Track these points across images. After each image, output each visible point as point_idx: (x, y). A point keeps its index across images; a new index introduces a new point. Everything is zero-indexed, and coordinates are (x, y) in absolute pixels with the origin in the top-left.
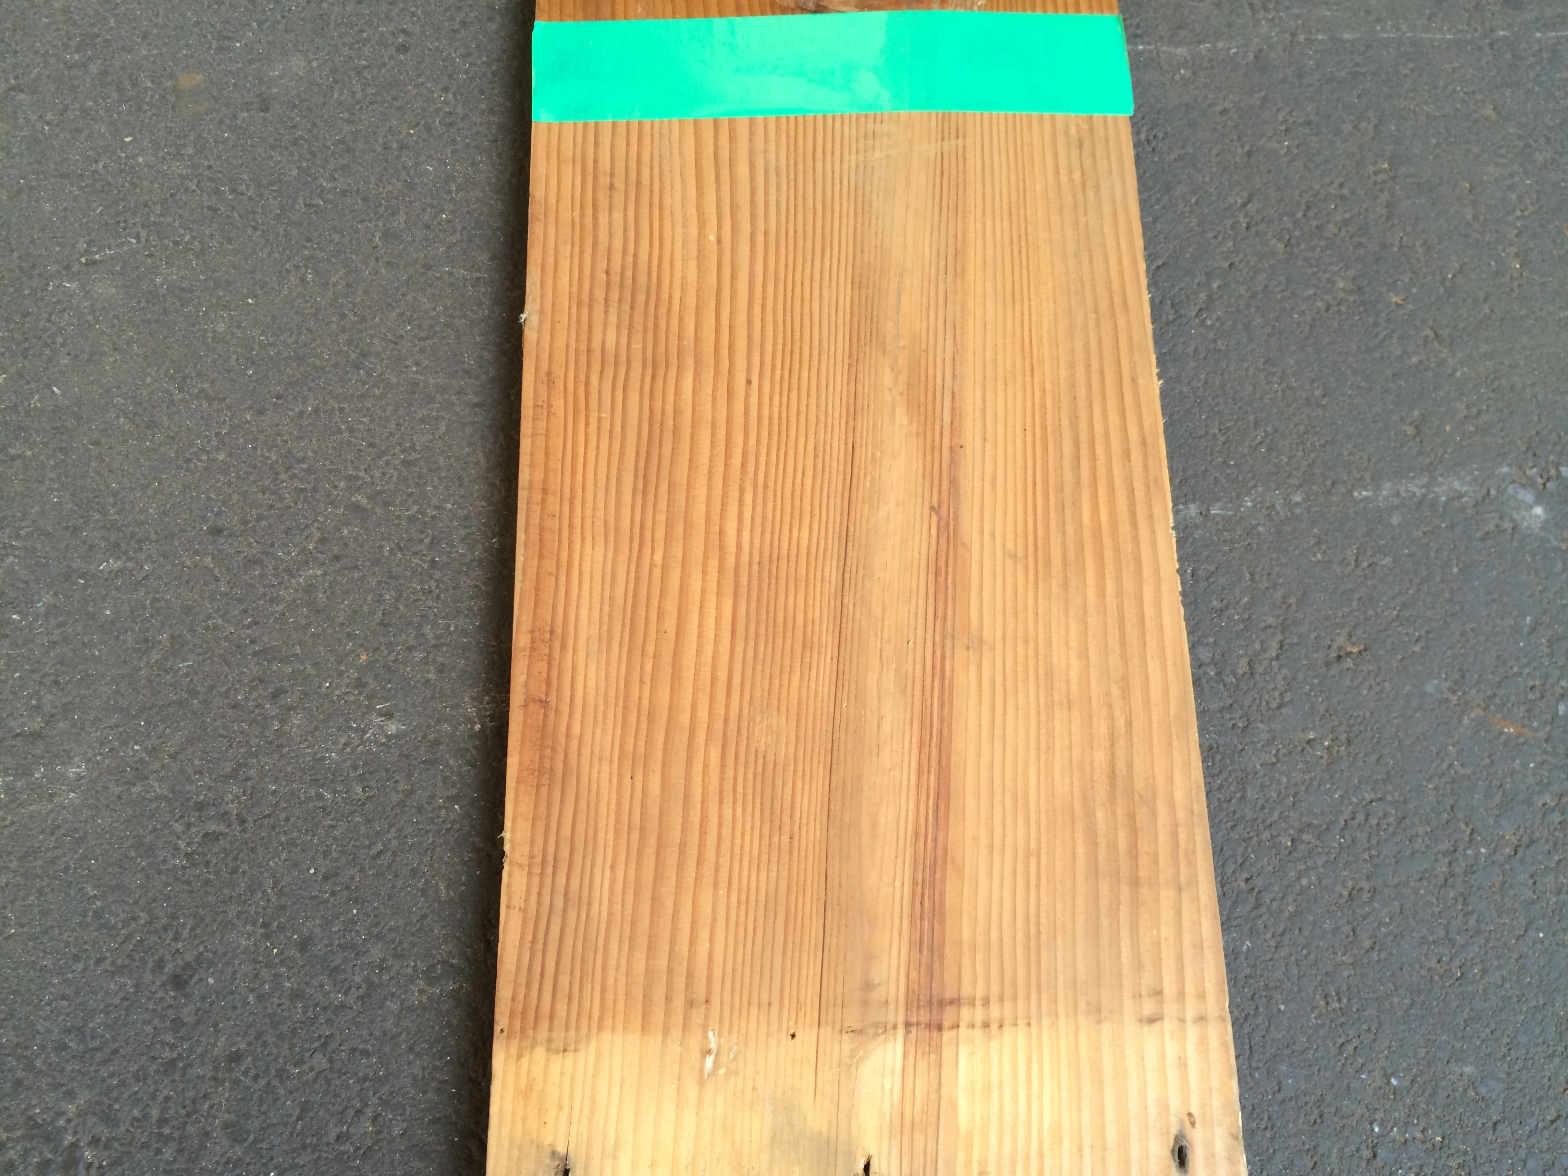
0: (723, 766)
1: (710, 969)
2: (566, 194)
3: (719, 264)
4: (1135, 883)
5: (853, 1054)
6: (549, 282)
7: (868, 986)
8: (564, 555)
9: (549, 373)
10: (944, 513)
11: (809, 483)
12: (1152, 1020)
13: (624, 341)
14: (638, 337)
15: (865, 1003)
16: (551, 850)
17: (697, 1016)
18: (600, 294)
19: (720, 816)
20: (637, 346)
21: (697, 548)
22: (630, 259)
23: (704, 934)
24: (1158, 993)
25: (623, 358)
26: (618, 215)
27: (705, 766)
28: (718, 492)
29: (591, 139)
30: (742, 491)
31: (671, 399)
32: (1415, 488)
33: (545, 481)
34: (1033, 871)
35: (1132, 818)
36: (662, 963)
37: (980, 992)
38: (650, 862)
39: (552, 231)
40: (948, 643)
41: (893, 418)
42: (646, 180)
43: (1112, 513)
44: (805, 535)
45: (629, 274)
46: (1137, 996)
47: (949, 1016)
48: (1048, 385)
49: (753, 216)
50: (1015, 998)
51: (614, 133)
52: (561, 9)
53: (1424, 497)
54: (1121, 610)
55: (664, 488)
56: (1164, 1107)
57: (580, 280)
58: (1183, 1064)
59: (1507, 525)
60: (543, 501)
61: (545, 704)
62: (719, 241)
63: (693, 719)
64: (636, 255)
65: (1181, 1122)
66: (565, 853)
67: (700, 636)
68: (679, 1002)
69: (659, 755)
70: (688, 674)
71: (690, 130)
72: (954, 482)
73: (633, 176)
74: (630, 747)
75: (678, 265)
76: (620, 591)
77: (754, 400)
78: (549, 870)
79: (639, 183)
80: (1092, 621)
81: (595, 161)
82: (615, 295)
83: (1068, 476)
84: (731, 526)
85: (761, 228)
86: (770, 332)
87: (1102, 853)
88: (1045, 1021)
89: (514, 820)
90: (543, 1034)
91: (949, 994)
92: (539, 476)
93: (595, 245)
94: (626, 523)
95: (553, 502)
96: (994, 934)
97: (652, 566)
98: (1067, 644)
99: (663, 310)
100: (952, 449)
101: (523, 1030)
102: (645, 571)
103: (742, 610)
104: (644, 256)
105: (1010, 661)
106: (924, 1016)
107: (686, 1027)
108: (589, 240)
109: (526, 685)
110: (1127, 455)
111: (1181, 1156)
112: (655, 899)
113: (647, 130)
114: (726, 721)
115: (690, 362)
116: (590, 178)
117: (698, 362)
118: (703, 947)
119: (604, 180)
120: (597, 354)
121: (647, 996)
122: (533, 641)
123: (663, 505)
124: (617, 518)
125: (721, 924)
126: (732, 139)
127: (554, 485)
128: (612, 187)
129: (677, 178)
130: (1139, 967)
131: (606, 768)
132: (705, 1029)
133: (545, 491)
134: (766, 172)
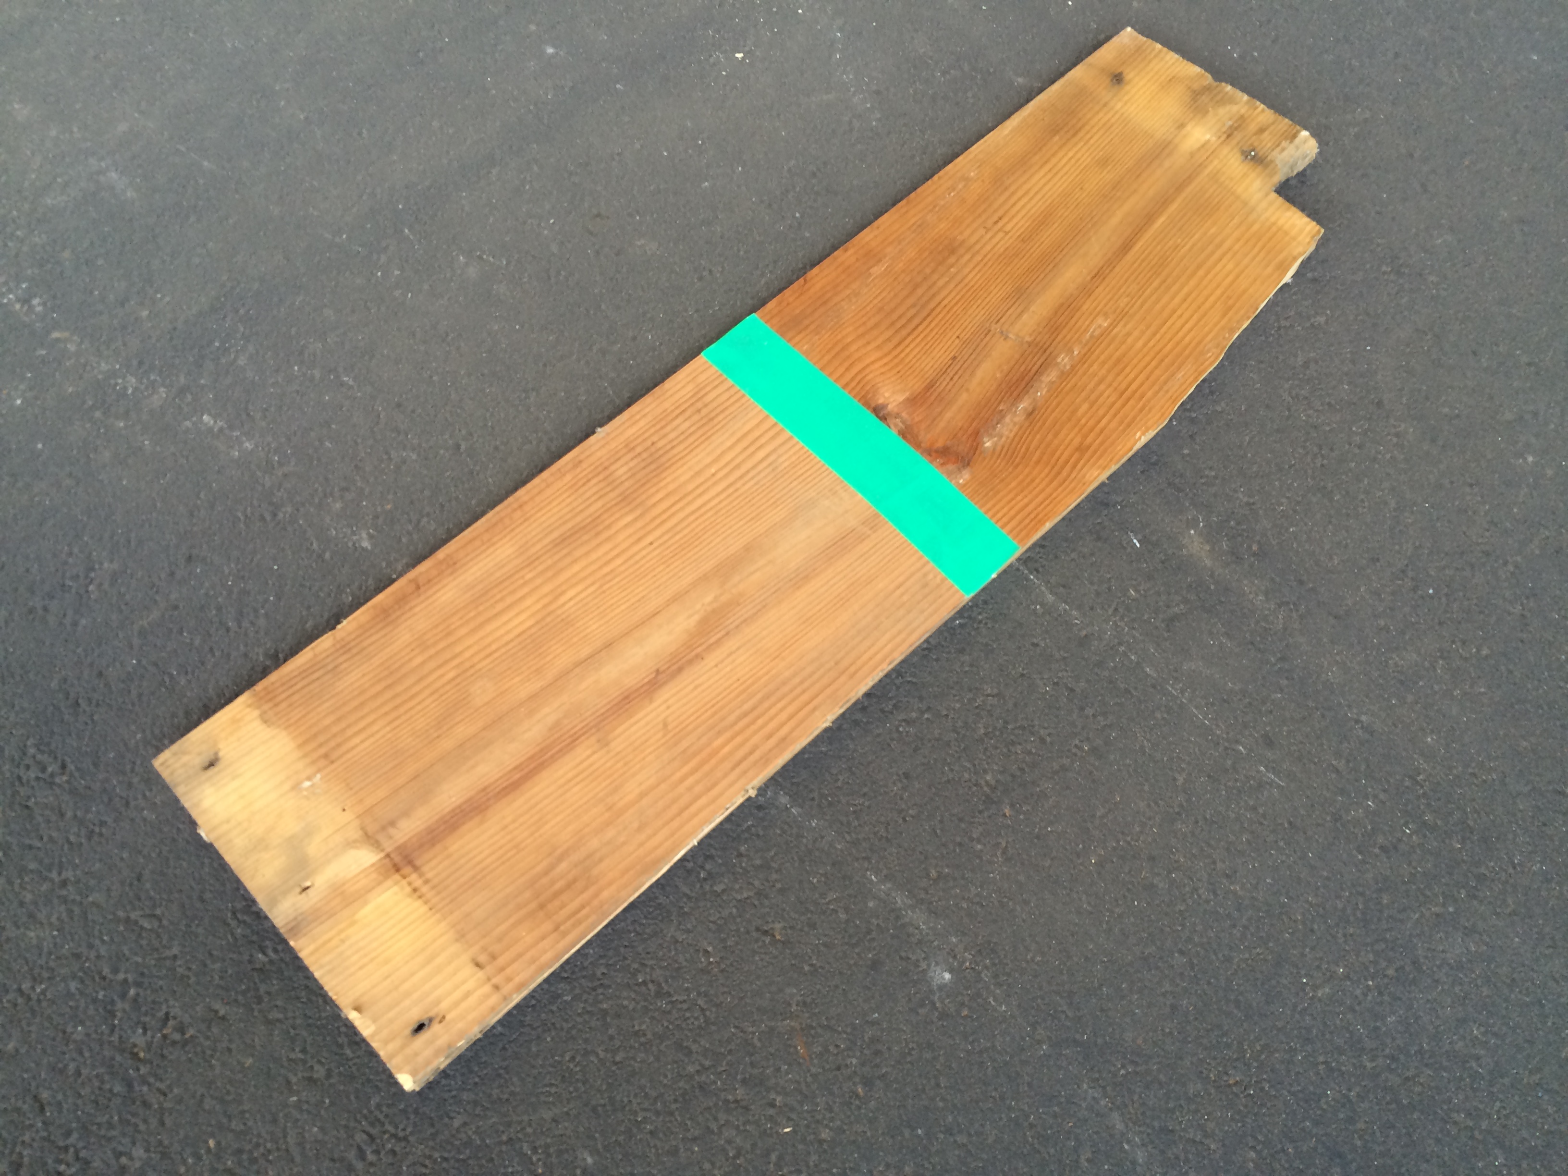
0: (449, 682)
1: (348, 751)
2: (677, 396)
3: (702, 484)
4: (542, 907)
5: (355, 841)
6: (627, 424)
7: (392, 823)
8: (495, 539)
9: (580, 462)
10: (660, 677)
11: (623, 607)
12: (478, 965)
13: (624, 478)
14: (631, 482)
15: (383, 828)
16: (353, 644)
17: (323, 762)
18: (639, 450)
19: (423, 700)
20: (627, 484)
21: (546, 589)
22: (668, 447)
23: (361, 737)
24: (493, 957)
25: (615, 484)
26: (687, 424)
27: (442, 676)
28: (583, 575)
29: (716, 383)
30: (593, 584)
31: (613, 519)
32: (900, 900)
33: (526, 503)
34: (509, 854)
35: (575, 881)
36: (335, 729)
37: (429, 875)
38: (379, 688)
39: (653, 405)
40: (594, 730)
41: (690, 617)
42: (716, 421)
43: (731, 753)
44: (594, 627)
45: (661, 452)
46: (484, 949)
47: (407, 870)
48: (774, 672)
49: (741, 477)
50: (439, 893)
51: (728, 389)
52: (772, 318)
53: (900, 909)
55: (565, 552)
56: (438, 1002)
57: (638, 437)
58: (468, 997)
59: (924, 965)
60: (515, 510)
61: (418, 587)
62: (713, 475)
63: (461, 652)
64: (673, 447)
65: (437, 1015)
66: (355, 651)
67: (505, 623)
68: (323, 751)
69: (432, 651)
70: (481, 633)
71: (761, 417)
72: (680, 670)
74: (426, 637)
75: (685, 467)
76: (498, 574)
77: (644, 553)
78: (341, 651)
79: (712, 419)
80: (663, 786)
81: (706, 394)
82: (645, 455)
83: (732, 718)
84: (571, 593)
85: (738, 485)
86: (686, 532)
87: (545, 880)
88: (438, 916)
89: (354, 619)
90: (266, 707)
91: (418, 863)
92: (526, 498)
93: (662, 428)
94: (534, 550)
95: (519, 513)
96: (462, 861)
97: (523, 577)
98: (641, 784)
99: (655, 480)
100: (697, 656)
101: (261, 698)
103: (533, 630)
104: (675, 451)
105: (609, 764)
106: (397, 859)
107: (313, 762)
108: (663, 423)
109: (421, 574)
110: (769, 736)
111: (420, 1027)
112: (362, 704)
113: (743, 401)
114: (472, 667)
115: (638, 512)
116: (695, 398)
117: (642, 515)
118: (356, 740)
119: (699, 405)
120: (607, 472)
121: (315, 736)
122: (444, 559)
123: (556, 557)
124: (533, 545)
125: (372, 740)
126: (773, 438)
128: (699, 411)
130: (499, 940)
131: (409, 635)
132: (319, 771)
133: (521, 506)
134: (770, 465)
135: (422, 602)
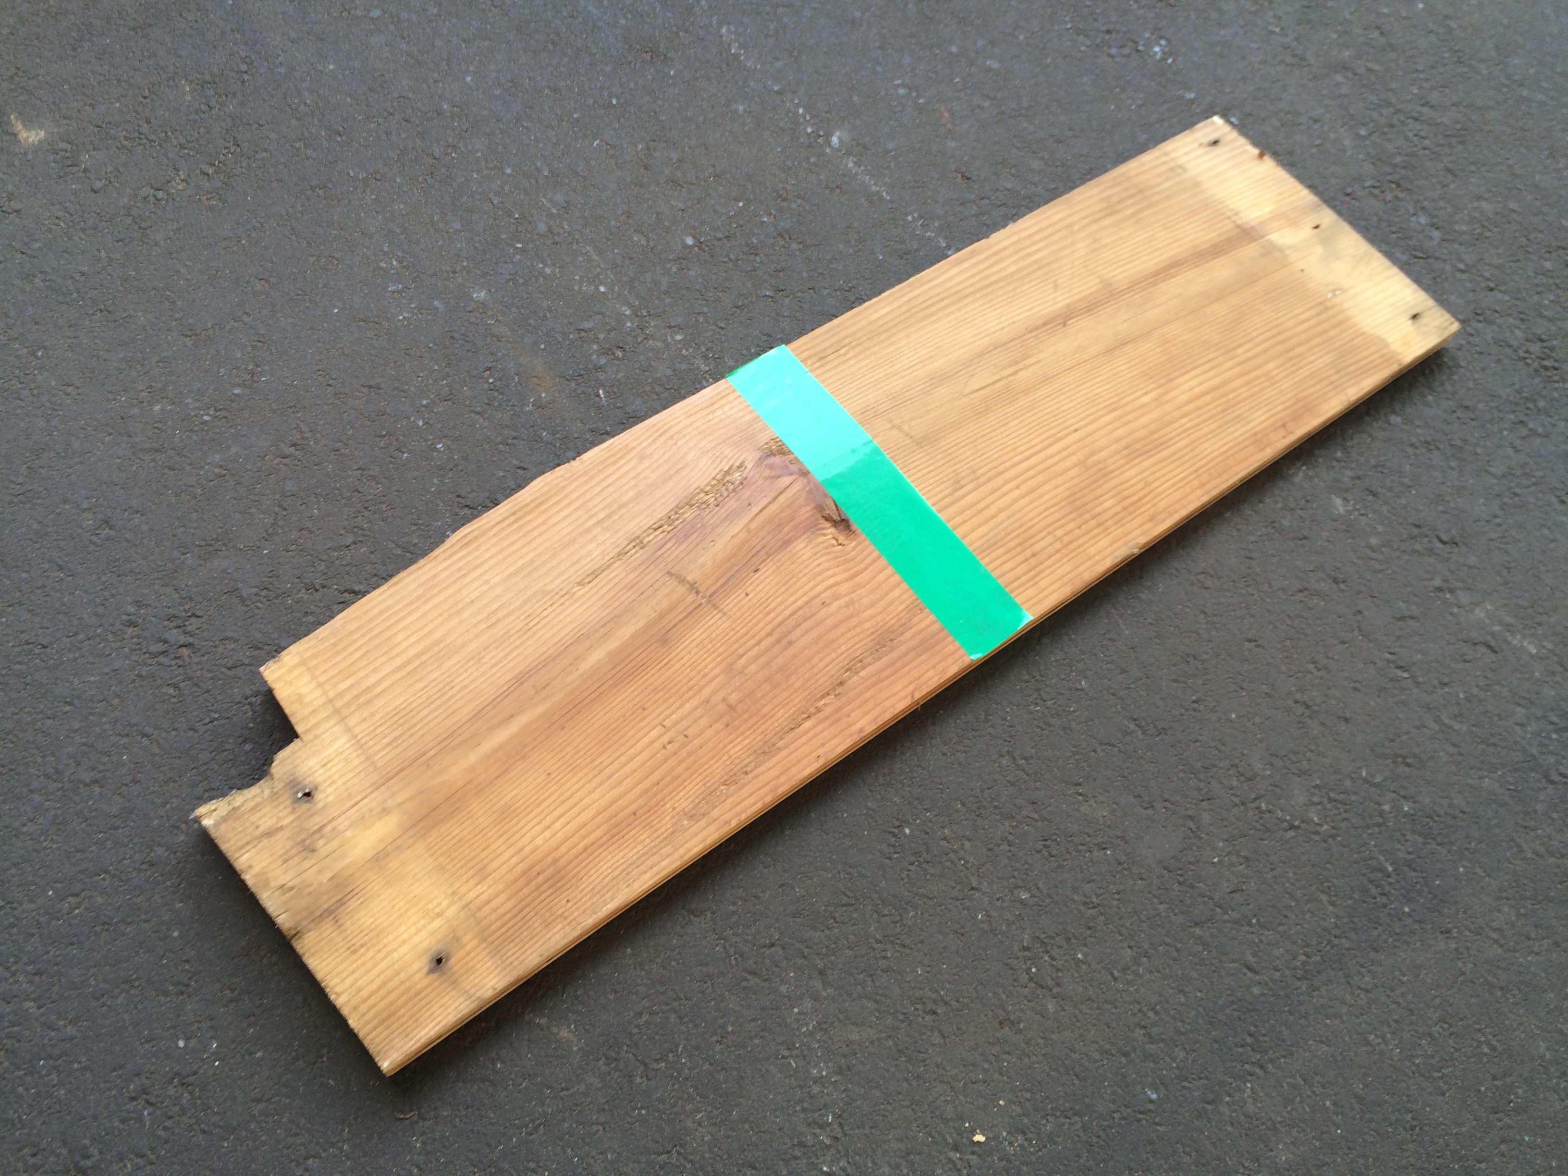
0: (1240, 345)
1: (1310, 309)
4: (1141, 191)
5: (1288, 249)
6: (1108, 550)
7: (1263, 255)
8: (1221, 458)
9: (1151, 520)
10: (1063, 320)
11: (1098, 380)
12: (1182, 168)
14: (1099, 492)
15: (1269, 253)
17: (1328, 304)
18: (1093, 523)
19: (1258, 336)
20: (1103, 490)
22: (1064, 521)
23: (1302, 317)
24: (1171, 170)
25: (1114, 491)
26: (1045, 543)
28: (1136, 414)
29: (1016, 584)
30: (1126, 404)
31: (1114, 459)
32: (866, 179)
33: (1199, 488)
34: (1172, 224)
35: (1119, 202)
36: (1324, 326)
37: (1227, 221)
38: (1298, 350)
40: (1115, 292)
42: (1016, 541)
44: (1122, 368)
45: (1071, 516)
46: (1179, 175)
47: (1245, 227)
50: (1218, 210)
51: (1003, 574)
53: (867, 175)
54: (1041, 240)
55: (1155, 436)
56: (1205, 154)
57: (1095, 536)
58: (1186, 154)
61: (1284, 426)
63: (1233, 367)
64: (1059, 520)
65: (1204, 147)
67: (1200, 384)
68: (1331, 312)
69: (1259, 372)
72: (1045, 324)
73: (1019, 549)
74: (1267, 384)
75: (1046, 498)
77: (1082, 423)
78: (1336, 383)
79: (1020, 544)
82: (1087, 516)
88: (1216, 198)
90: (1384, 351)
91: (1238, 230)
92: (1199, 492)
94: (1184, 442)
95: (1205, 478)
96: (1204, 226)
97: (1191, 420)
98: (1073, 252)
99: (1075, 490)
100: (1031, 331)
101: (1393, 357)
102: (1196, 421)
103: (1175, 374)
104: (1057, 515)
105: (1100, 268)
106: (1253, 234)
107: (1334, 306)
109: (1284, 437)
110: (967, 269)
111: (1215, 143)
112: (1308, 341)
113: (988, 559)
114: (1223, 355)
116: (1038, 569)
118: (1306, 315)
119: (1033, 561)
121: (1339, 325)
123: (1162, 432)
124: (1186, 446)
125: (1293, 314)
127: (1196, 483)
128: (1033, 555)
129: (1001, 528)
130: (1167, 179)
131: (1284, 386)
132: (1328, 300)
135: (1277, 413)
